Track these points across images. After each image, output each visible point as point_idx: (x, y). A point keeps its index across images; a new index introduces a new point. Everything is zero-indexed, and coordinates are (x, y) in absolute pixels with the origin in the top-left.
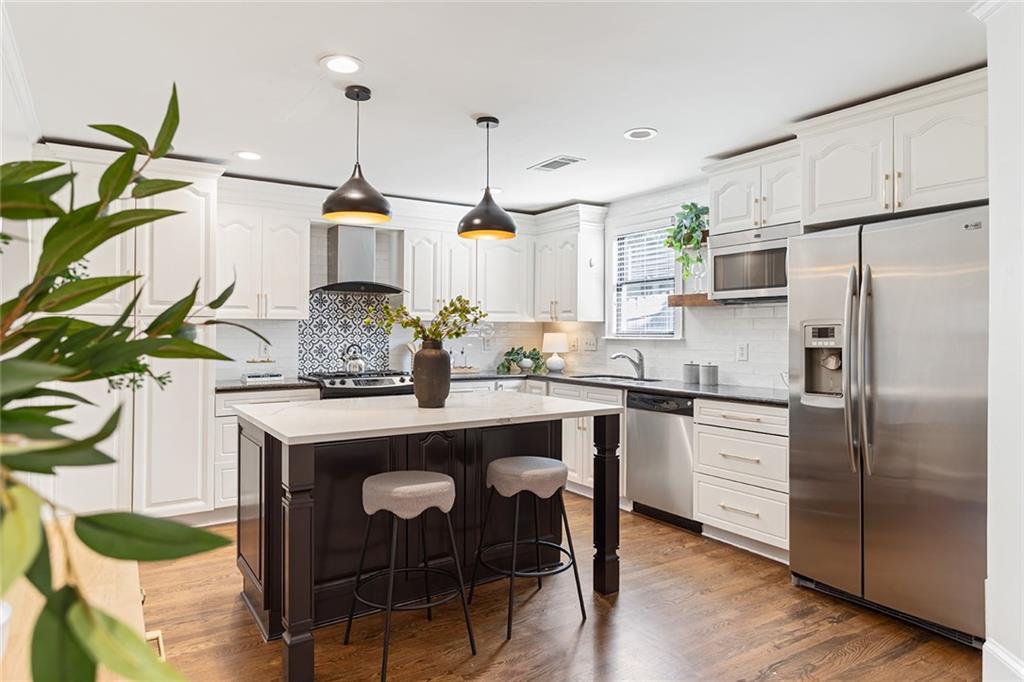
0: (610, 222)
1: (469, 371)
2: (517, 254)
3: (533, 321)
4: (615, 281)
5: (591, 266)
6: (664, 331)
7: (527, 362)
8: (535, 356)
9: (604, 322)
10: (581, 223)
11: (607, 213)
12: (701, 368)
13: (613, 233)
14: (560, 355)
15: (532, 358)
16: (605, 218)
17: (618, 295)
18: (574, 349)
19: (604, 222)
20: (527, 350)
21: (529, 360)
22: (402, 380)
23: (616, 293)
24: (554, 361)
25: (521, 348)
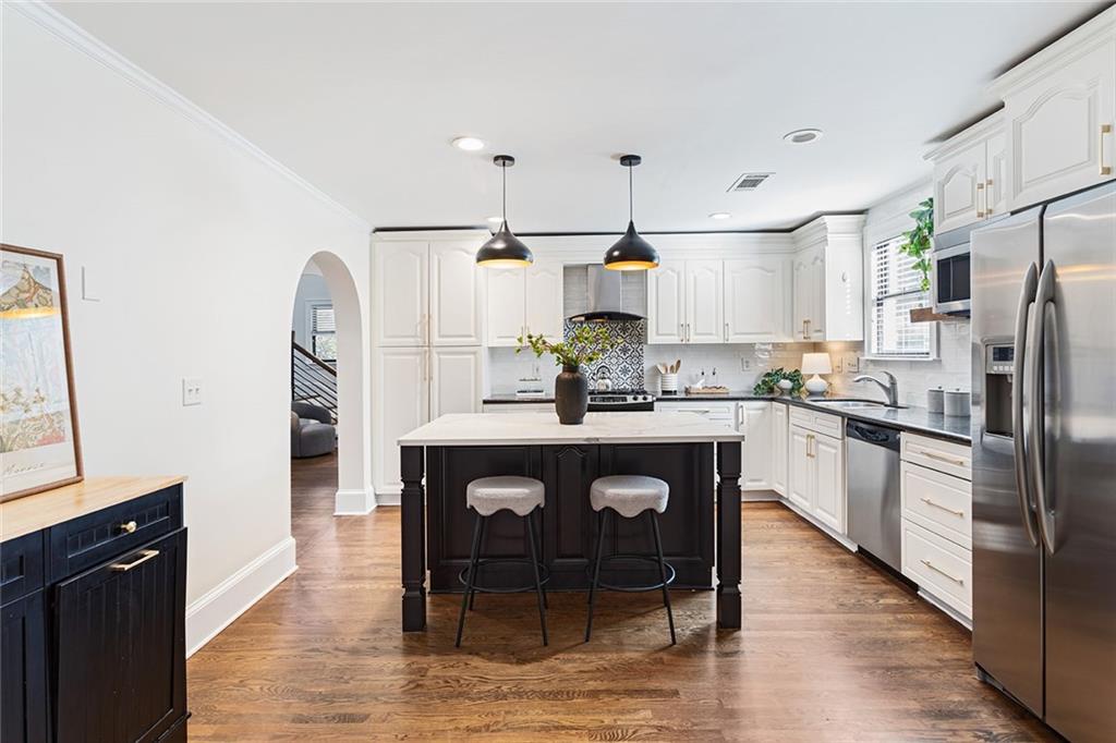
0: (869, 230)
1: (719, 391)
2: (770, 274)
3: (791, 341)
4: (874, 294)
5: (844, 280)
6: (920, 350)
7: (786, 384)
8: (795, 377)
9: (863, 342)
10: (829, 235)
11: (865, 221)
12: (945, 395)
13: (871, 241)
14: (822, 376)
15: (791, 380)
16: (864, 226)
17: (878, 310)
18: (837, 370)
19: (862, 231)
20: (787, 371)
21: (788, 381)
22: (635, 399)
23: (875, 308)
24: (814, 383)
25: (782, 369)
